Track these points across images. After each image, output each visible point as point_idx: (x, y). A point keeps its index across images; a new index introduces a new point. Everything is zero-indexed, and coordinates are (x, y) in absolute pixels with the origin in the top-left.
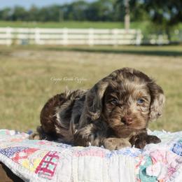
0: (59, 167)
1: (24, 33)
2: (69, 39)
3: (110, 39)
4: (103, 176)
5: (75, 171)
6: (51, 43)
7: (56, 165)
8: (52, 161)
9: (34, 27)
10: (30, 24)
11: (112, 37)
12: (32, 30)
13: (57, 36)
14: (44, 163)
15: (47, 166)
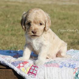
0: (38, 72)
4: (59, 76)
5: (46, 74)
7: (37, 71)
8: (35, 69)
14: (31, 70)
15: (33, 71)
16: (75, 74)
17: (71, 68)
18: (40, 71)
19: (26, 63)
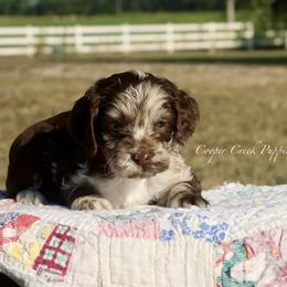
0: (75, 259)
1: (57, 35)
2: (132, 43)
3: (200, 40)
4: (156, 276)
5: (106, 267)
6: (102, 49)
8: (62, 248)
9: (72, 24)
10: (65, 19)
11: (205, 36)
12: (69, 30)
13: (112, 39)
14: (47, 251)
15: (55, 256)
16: (221, 265)
17: (208, 243)
18: (82, 257)
19: (27, 225)
